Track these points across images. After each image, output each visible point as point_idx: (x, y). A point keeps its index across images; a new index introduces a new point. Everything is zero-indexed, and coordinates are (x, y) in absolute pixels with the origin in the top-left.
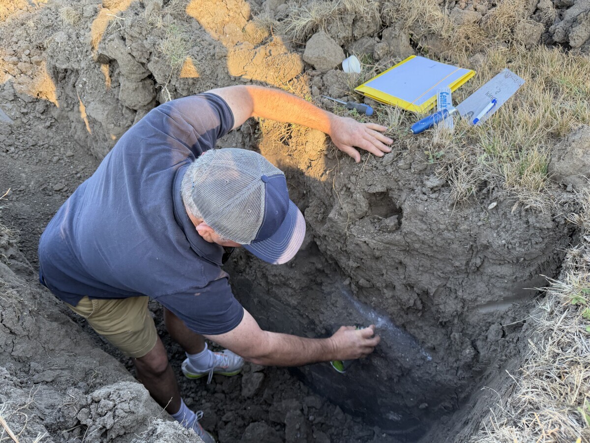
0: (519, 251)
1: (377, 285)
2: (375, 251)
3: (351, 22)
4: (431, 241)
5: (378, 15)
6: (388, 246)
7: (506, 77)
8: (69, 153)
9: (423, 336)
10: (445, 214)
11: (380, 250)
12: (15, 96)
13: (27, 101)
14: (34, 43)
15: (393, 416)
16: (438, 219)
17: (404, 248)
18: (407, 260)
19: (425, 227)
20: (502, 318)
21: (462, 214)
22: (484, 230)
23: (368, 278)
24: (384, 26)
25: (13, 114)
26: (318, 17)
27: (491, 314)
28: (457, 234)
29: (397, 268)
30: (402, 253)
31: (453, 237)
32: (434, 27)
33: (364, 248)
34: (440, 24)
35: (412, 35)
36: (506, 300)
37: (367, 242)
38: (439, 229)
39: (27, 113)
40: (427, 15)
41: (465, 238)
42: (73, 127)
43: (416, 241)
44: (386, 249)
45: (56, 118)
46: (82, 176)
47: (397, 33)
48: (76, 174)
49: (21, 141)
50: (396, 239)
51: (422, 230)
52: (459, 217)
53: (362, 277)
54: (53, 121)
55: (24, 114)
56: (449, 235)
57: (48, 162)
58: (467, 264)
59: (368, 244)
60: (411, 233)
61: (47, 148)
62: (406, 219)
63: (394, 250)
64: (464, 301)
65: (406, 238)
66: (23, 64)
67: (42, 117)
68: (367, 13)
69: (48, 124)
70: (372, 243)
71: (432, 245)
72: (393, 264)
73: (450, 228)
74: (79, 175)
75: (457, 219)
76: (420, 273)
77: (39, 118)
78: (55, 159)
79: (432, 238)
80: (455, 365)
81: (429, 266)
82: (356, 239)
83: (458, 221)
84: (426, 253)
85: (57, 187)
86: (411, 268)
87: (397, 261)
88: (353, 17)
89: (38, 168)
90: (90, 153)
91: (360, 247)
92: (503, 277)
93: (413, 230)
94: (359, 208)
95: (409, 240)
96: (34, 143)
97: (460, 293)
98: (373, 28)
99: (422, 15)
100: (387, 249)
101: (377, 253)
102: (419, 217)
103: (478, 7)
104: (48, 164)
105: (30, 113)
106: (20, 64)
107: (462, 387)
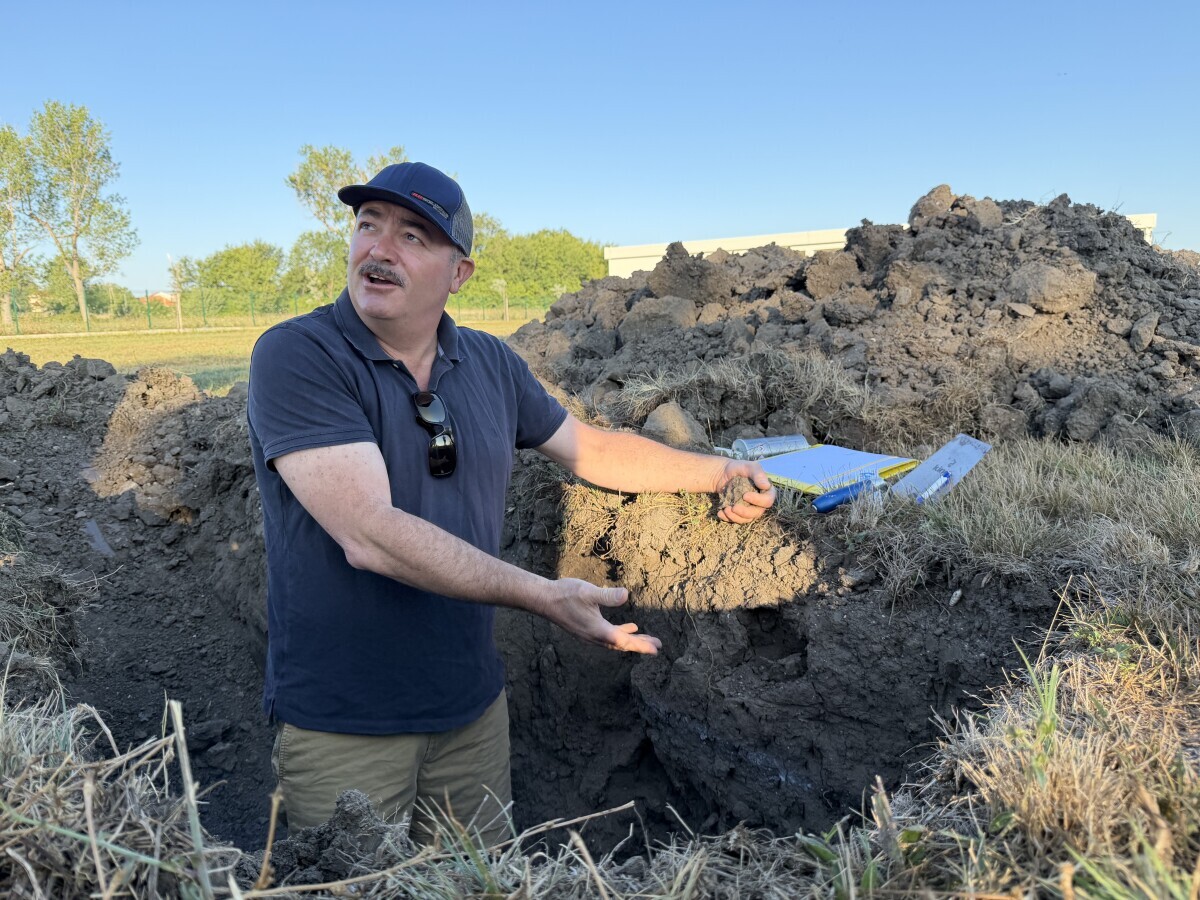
1: (770, 813)
2: (763, 722)
3: (718, 398)
4: (861, 684)
5: (760, 392)
6: (785, 710)
7: (962, 444)
8: (198, 611)
10: (879, 624)
11: (772, 721)
12: (131, 513)
13: (148, 523)
14: (193, 439)
16: (868, 633)
17: (814, 712)
18: (824, 741)
19: (847, 655)
21: (908, 620)
22: (949, 642)
23: (751, 798)
24: (771, 409)
25: (117, 540)
26: (668, 388)
28: (905, 662)
29: (806, 765)
30: (813, 724)
31: (897, 667)
32: (849, 407)
33: (743, 719)
34: (856, 403)
35: (815, 422)
37: (747, 705)
38: (873, 654)
39: (141, 543)
40: (837, 391)
41: (918, 668)
42: (217, 569)
43: (835, 687)
44: (783, 720)
45: (191, 553)
46: (210, 654)
47: (791, 415)
48: (199, 648)
49: (116, 585)
50: (800, 690)
51: (844, 663)
52: (902, 626)
53: (740, 798)
54: (185, 558)
55: (137, 543)
56: (891, 664)
57: (153, 623)
59: (747, 710)
60: (825, 670)
61: (160, 601)
62: (814, 645)
63: (796, 717)
65: (817, 685)
66: (163, 467)
67: (167, 551)
68: (744, 387)
69: (174, 562)
70: (756, 705)
71: (864, 692)
72: (798, 752)
73: (891, 651)
74: (203, 651)
75: (900, 630)
76: (848, 765)
77: (162, 551)
78: (168, 619)
79: (863, 678)
81: (865, 747)
82: (727, 699)
83: (903, 634)
84: (855, 715)
85: (154, 668)
86: (832, 757)
87: (805, 744)
88: (722, 392)
89: (132, 631)
90: (235, 615)
91: (735, 719)
93: (829, 664)
94: (731, 642)
95: (822, 689)
96: (139, 589)
98: (754, 412)
99: (828, 391)
100: (783, 718)
101: (767, 729)
102: (836, 638)
103: (917, 386)
104: (153, 627)
105: (148, 542)
106: (157, 467)
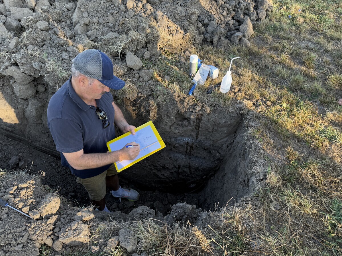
0: (229, 123)
1: (182, 144)
2: (182, 133)
3: (136, 44)
6: (186, 131)
9: (200, 155)
11: (184, 133)
17: (191, 130)
18: (193, 134)
20: (226, 142)
22: (217, 119)
23: (178, 143)
24: (148, 43)
27: (223, 142)
33: (178, 134)
35: (160, 45)
36: (226, 137)
40: (166, 38)
41: (212, 123)
58: (213, 130)
59: (179, 132)
64: (213, 141)
65: (193, 127)
80: (213, 160)
87: (189, 135)
88: (137, 42)
91: (176, 134)
92: (224, 131)
97: (212, 139)
99: (163, 38)
107: (217, 166)
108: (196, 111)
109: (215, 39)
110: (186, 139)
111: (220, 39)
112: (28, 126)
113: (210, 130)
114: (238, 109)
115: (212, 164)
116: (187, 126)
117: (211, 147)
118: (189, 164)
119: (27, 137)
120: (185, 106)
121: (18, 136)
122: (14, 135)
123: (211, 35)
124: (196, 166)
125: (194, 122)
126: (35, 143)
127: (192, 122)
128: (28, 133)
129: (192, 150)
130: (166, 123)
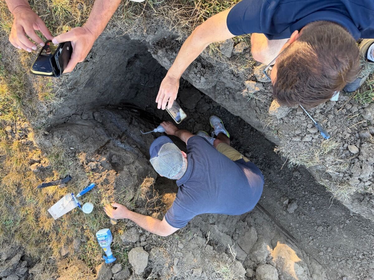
0: (68, 132)
2: (124, 151)
9: (114, 127)
15: (136, 111)
20: (80, 120)
27: (84, 122)
28: (88, 145)
36: (78, 124)
41: (86, 143)
58: (88, 138)
61: (338, 258)
80: (103, 114)
89: (339, 243)
91: (130, 153)
92: (76, 130)
94: (127, 167)
97: (94, 131)
104: (333, 246)
107: (103, 108)
108: (96, 163)
109: (15, 260)
110: (122, 146)
111: (8, 259)
112: (272, 238)
113: (92, 139)
114: (49, 139)
115: (107, 112)
116: (114, 154)
117: (99, 126)
118: (130, 126)
119: (275, 228)
120: (106, 175)
121: (284, 232)
122: (286, 234)
123: (18, 269)
124: (123, 121)
125: (105, 154)
126: (268, 219)
127: (108, 154)
128: (274, 231)
129: (121, 135)
130: (135, 168)
